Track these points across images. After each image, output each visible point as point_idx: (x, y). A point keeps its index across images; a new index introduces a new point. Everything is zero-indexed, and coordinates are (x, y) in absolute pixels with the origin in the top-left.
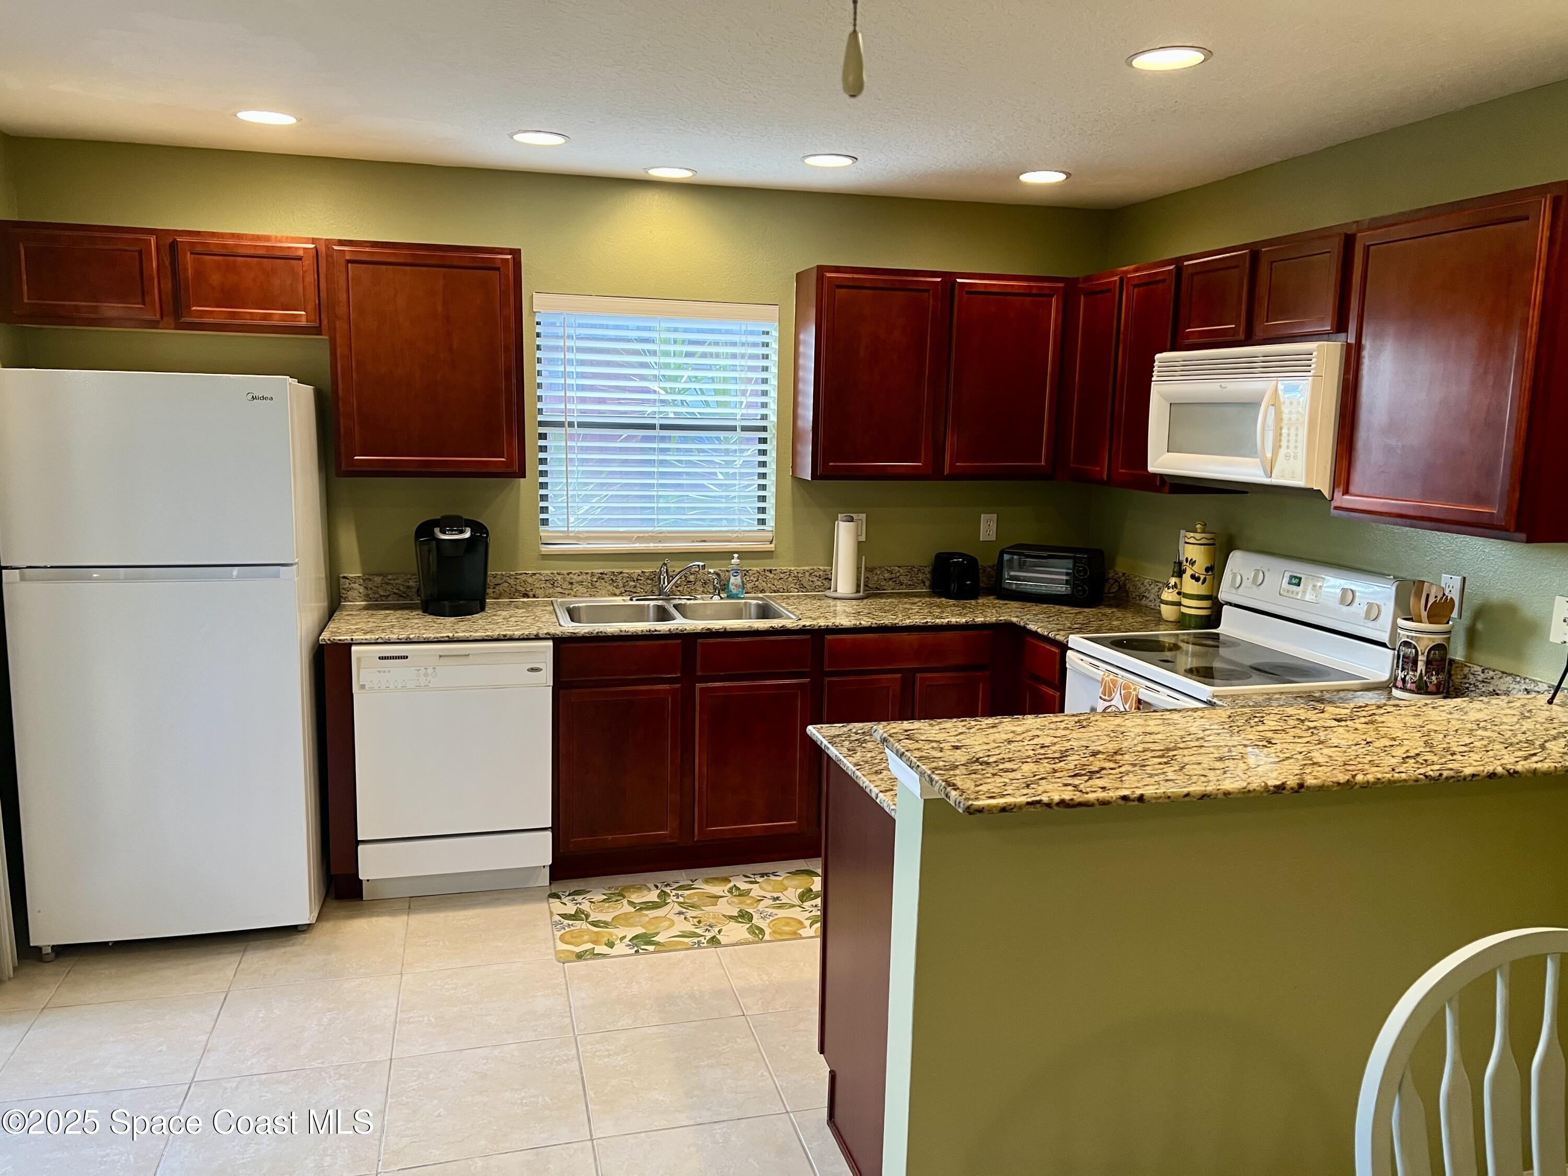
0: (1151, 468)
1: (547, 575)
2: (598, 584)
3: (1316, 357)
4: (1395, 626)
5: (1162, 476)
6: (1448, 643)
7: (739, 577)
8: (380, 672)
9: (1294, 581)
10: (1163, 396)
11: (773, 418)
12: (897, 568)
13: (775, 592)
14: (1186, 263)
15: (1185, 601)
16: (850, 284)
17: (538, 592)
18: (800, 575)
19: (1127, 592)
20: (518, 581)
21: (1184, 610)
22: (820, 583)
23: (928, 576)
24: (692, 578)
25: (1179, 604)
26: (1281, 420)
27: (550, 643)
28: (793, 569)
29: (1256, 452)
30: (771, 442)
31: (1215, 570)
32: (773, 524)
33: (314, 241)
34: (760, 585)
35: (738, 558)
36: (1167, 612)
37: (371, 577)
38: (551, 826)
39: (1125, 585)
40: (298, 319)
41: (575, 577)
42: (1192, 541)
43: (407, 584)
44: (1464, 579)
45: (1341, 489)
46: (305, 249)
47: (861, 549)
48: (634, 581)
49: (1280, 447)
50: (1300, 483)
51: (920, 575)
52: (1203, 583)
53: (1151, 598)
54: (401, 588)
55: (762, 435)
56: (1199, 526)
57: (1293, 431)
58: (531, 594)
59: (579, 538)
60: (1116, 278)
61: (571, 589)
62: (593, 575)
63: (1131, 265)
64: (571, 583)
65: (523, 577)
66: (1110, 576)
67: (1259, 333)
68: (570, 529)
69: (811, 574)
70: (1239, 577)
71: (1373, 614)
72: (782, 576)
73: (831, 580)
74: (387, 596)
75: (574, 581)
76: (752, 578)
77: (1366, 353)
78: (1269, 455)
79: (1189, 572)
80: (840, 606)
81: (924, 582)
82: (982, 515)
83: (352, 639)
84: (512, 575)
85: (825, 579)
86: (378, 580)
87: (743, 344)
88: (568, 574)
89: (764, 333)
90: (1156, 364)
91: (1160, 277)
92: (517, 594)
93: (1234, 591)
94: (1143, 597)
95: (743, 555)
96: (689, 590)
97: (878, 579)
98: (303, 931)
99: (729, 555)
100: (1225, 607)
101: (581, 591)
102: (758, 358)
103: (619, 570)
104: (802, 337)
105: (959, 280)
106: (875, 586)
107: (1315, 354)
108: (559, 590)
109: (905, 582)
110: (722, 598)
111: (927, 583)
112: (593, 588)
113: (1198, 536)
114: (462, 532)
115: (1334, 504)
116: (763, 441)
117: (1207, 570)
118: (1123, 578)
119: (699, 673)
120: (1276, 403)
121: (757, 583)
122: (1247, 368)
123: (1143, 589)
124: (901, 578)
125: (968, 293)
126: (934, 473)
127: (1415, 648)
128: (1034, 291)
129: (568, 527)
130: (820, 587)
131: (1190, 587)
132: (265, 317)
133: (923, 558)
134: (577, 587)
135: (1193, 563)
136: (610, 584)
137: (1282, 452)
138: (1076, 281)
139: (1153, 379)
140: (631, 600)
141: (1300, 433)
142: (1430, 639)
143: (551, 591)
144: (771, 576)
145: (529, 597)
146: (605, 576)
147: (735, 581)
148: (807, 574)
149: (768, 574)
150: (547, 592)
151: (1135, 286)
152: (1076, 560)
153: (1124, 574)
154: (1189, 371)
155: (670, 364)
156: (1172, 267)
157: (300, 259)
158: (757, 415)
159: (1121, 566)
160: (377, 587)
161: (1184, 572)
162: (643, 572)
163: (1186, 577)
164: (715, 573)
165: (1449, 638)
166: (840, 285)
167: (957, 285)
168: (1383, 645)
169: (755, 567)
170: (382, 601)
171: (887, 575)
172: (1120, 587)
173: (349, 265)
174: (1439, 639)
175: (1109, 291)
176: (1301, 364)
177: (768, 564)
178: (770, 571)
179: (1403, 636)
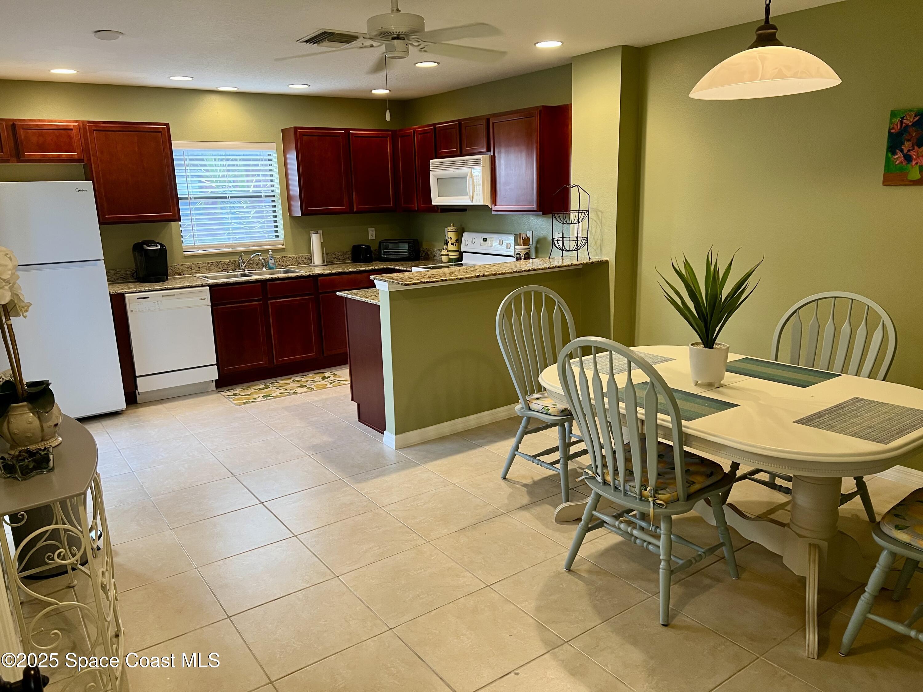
0: (433, 203)
1: (188, 265)
2: (211, 267)
3: (482, 160)
4: (515, 249)
5: (437, 206)
6: (530, 252)
7: (273, 260)
8: (138, 304)
9: (485, 240)
10: (434, 175)
11: (278, 191)
12: (337, 253)
13: (288, 266)
14: (437, 126)
15: (450, 253)
16: (308, 134)
17: (185, 273)
18: (297, 258)
19: (428, 255)
20: (176, 268)
21: (450, 257)
22: (306, 261)
23: (350, 255)
24: (251, 262)
25: (448, 255)
26: (474, 182)
27: (208, 288)
28: (294, 255)
29: (467, 194)
30: (278, 202)
31: (459, 241)
32: (283, 237)
33: (76, 122)
34: (281, 264)
35: (272, 252)
36: (444, 259)
37: (109, 271)
38: (216, 363)
39: (427, 252)
40: (73, 157)
41: (201, 265)
42: (450, 230)
43: (126, 273)
44: (533, 231)
45: (494, 204)
46: (74, 125)
47: (323, 245)
48: (226, 265)
49: (474, 191)
50: (481, 203)
51: (347, 255)
52: (455, 246)
53: (438, 256)
54: (124, 275)
55: (273, 199)
56: (452, 225)
57: (478, 187)
58: (182, 274)
59: (200, 248)
60: (412, 131)
61: (200, 270)
62: (208, 263)
63: (417, 126)
64: (199, 268)
65: (178, 266)
66: (421, 250)
67: (464, 152)
68: (195, 244)
69: (302, 257)
70: (467, 242)
71: (508, 246)
72: (290, 259)
73: (311, 259)
74: (117, 279)
75: (200, 267)
76: (277, 261)
77: (497, 158)
78: (471, 195)
79: (450, 242)
80: (317, 269)
81: (349, 258)
82: (369, 229)
83: (125, 291)
84: (173, 266)
85: (308, 259)
86: (113, 272)
87: (262, 160)
88: (197, 264)
89: (269, 155)
90: (431, 164)
91: (428, 131)
92: (176, 274)
93: (466, 247)
94: (434, 256)
95: (274, 251)
96: (251, 267)
97: (330, 258)
98: (120, 414)
99: (268, 251)
100: (464, 253)
101: (204, 271)
102: (267, 166)
103: (220, 261)
104: (288, 156)
105: (351, 132)
106: (329, 261)
107: (482, 159)
108: (194, 271)
109: (341, 258)
110: (267, 269)
111: (350, 258)
112: (209, 270)
113: (452, 228)
114: (157, 246)
115: (493, 209)
116: (274, 201)
117: (456, 241)
118: (426, 250)
119: (269, 296)
120: (472, 177)
121: (280, 263)
122: (460, 165)
123: (434, 253)
124: (340, 257)
125: (355, 137)
126: (350, 211)
127: (520, 254)
128: (380, 136)
129: (194, 243)
130: (306, 263)
131: (451, 248)
132: (59, 156)
133: (347, 248)
134: (202, 270)
135: (451, 239)
136: (216, 267)
137: (475, 193)
138: (396, 131)
139: (430, 170)
140: (228, 273)
141: (480, 186)
142: (524, 251)
143: (191, 272)
144: (285, 259)
145: (181, 275)
146: (214, 264)
147: (271, 261)
148: (300, 257)
149: (284, 258)
150: (189, 272)
151: (420, 134)
152: (409, 243)
153: (426, 248)
154: (443, 166)
155: (214, 170)
156: (432, 127)
157: (71, 129)
158: (269, 190)
159: (425, 246)
160: (113, 275)
161: (449, 242)
162: (230, 261)
163: (449, 244)
164: (262, 259)
165: (530, 250)
166: (303, 135)
167: (350, 134)
168: (512, 256)
169: (278, 256)
170: (116, 281)
171: (334, 256)
172: (425, 253)
173: (94, 132)
174: (527, 251)
175: (410, 135)
176: (477, 163)
177: (283, 254)
178: (285, 257)
179: (517, 251)
